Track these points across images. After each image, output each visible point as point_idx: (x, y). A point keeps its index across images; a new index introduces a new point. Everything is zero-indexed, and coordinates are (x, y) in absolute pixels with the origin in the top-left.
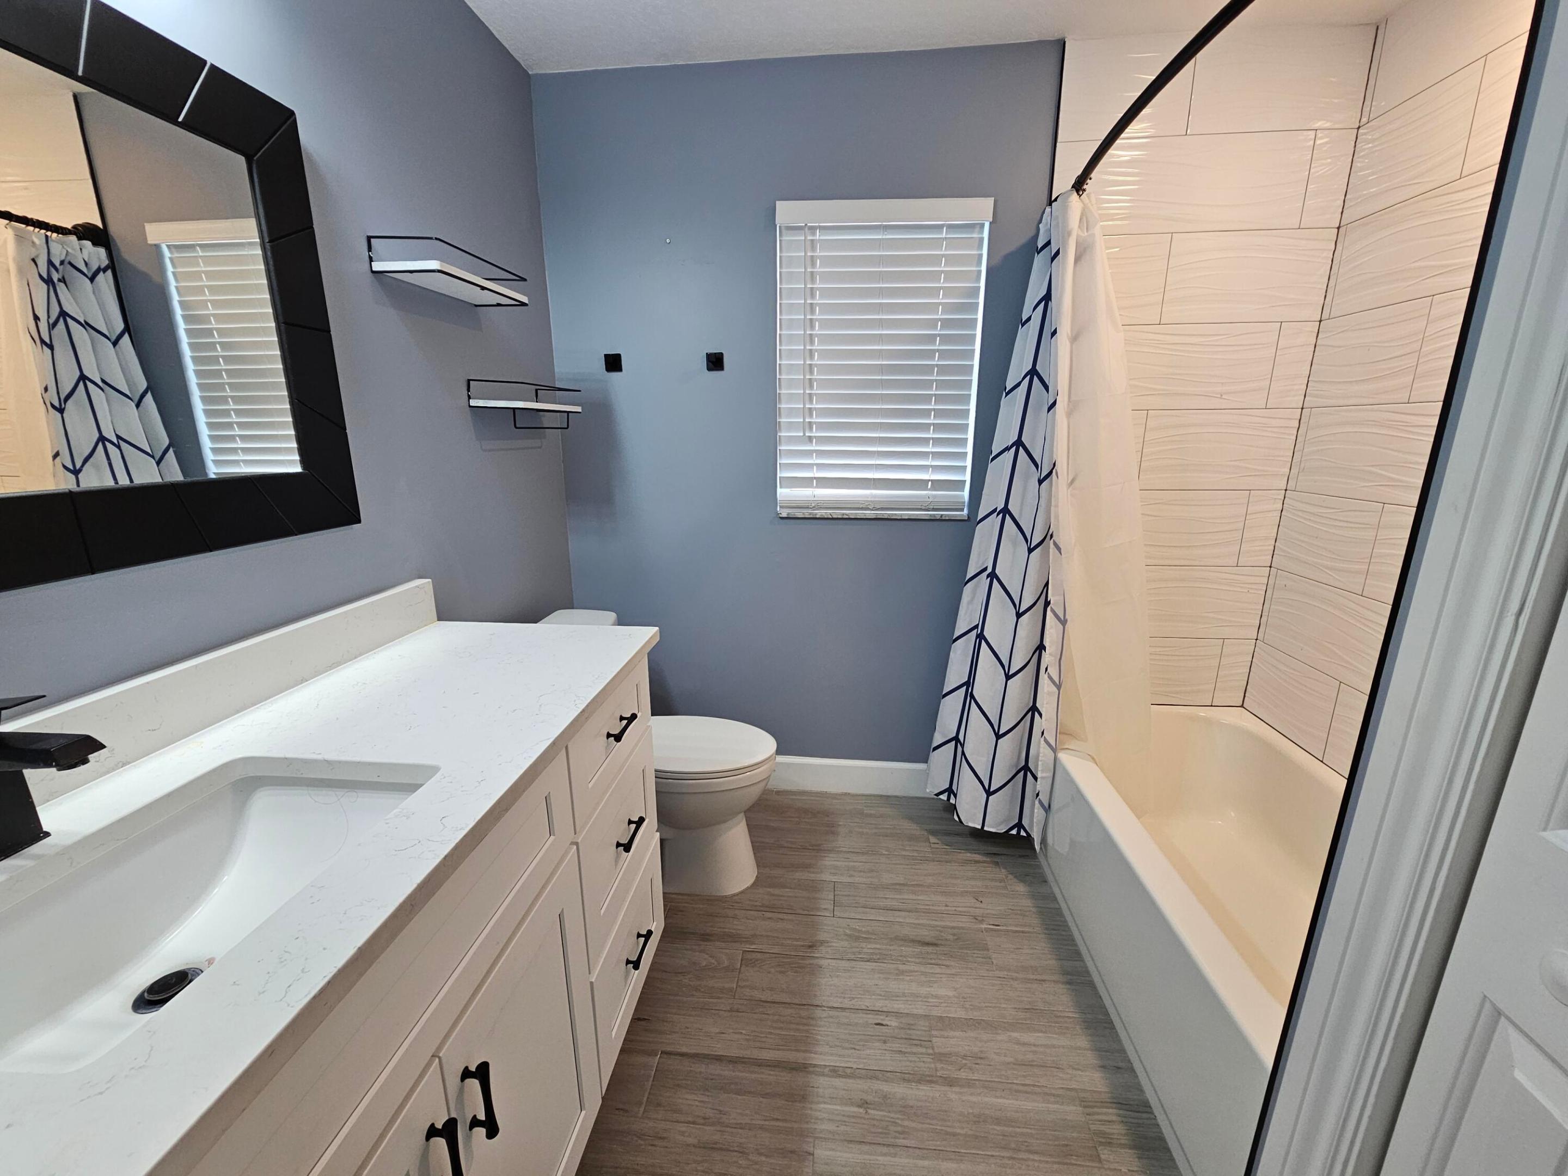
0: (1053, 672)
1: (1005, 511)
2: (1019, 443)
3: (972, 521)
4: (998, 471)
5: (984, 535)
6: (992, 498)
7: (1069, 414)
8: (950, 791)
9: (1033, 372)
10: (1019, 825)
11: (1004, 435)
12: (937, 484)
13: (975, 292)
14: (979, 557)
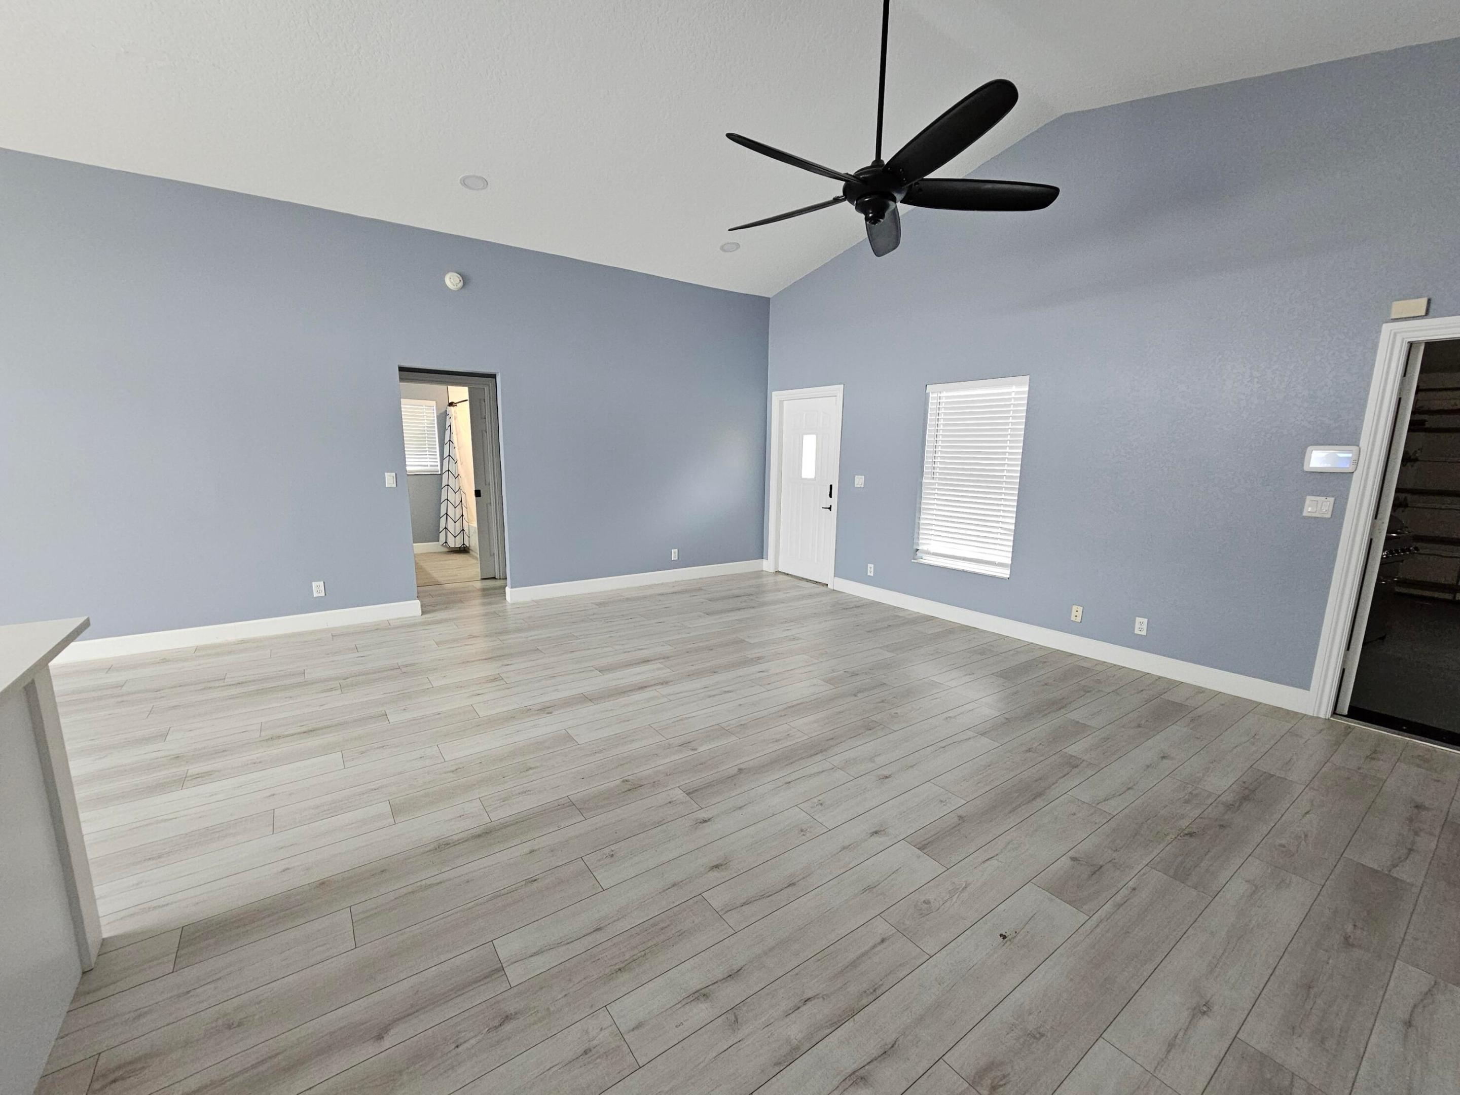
0: (466, 519)
1: (449, 470)
2: (449, 455)
3: (441, 474)
4: (446, 461)
5: (445, 476)
6: (445, 468)
7: (459, 449)
8: (446, 542)
9: (450, 441)
10: (464, 544)
11: (446, 454)
12: (431, 466)
13: (434, 420)
14: (444, 483)
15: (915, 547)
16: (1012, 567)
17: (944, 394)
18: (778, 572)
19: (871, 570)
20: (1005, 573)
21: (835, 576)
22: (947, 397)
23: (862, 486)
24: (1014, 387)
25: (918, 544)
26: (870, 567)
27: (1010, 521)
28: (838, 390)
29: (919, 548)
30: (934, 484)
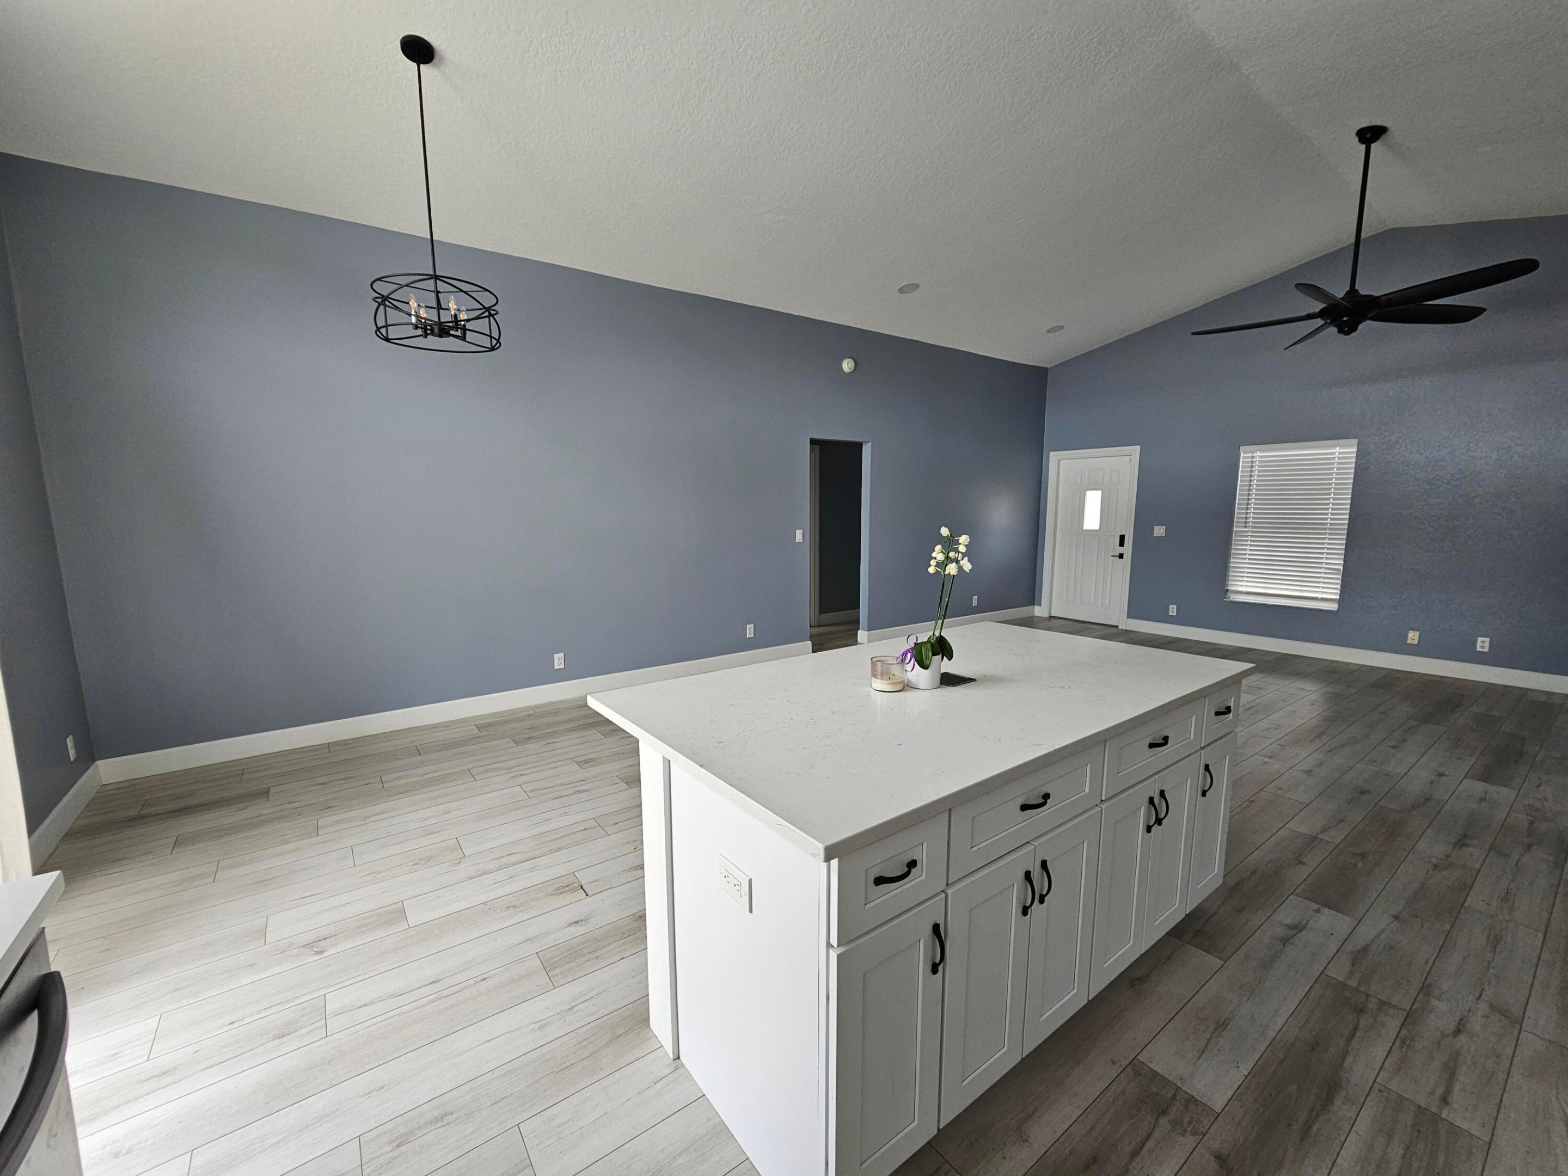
15: (1226, 588)
16: (1339, 602)
17: (1258, 454)
18: (1051, 617)
19: (1173, 610)
20: (1334, 607)
21: (1128, 618)
22: (1261, 457)
23: (1163, 535)
24: (1338, 448)
25: (1228, 585)
26: (1173, 608)
27: (1338, 563)
28: (1135, 451)
29: (1229, 588)
30: (1247, 532)
